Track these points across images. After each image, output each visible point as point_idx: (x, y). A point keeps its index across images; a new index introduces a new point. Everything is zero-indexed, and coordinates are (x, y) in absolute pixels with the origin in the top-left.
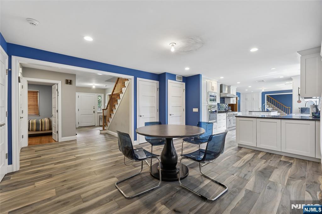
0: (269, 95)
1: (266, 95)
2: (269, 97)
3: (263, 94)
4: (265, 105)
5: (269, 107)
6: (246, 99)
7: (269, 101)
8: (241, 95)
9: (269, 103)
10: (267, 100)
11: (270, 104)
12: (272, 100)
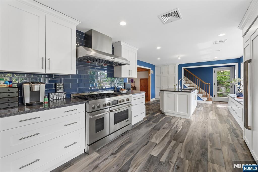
0: (186, 69)
1: (183, 68)
2: (186, 71)
3: (180, 66)
4: (181, 80)
5: (187, 83)
6: (161, 73)
7: (186, 76)
8: (155, 67)
9: (186, 78)
10: (184, 75)
11: (188, 79)
12: (190, 73)
